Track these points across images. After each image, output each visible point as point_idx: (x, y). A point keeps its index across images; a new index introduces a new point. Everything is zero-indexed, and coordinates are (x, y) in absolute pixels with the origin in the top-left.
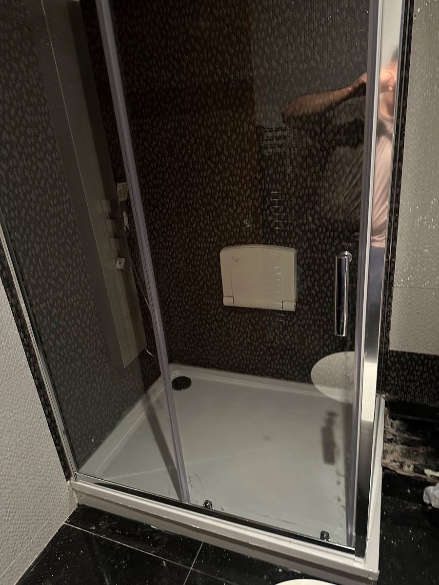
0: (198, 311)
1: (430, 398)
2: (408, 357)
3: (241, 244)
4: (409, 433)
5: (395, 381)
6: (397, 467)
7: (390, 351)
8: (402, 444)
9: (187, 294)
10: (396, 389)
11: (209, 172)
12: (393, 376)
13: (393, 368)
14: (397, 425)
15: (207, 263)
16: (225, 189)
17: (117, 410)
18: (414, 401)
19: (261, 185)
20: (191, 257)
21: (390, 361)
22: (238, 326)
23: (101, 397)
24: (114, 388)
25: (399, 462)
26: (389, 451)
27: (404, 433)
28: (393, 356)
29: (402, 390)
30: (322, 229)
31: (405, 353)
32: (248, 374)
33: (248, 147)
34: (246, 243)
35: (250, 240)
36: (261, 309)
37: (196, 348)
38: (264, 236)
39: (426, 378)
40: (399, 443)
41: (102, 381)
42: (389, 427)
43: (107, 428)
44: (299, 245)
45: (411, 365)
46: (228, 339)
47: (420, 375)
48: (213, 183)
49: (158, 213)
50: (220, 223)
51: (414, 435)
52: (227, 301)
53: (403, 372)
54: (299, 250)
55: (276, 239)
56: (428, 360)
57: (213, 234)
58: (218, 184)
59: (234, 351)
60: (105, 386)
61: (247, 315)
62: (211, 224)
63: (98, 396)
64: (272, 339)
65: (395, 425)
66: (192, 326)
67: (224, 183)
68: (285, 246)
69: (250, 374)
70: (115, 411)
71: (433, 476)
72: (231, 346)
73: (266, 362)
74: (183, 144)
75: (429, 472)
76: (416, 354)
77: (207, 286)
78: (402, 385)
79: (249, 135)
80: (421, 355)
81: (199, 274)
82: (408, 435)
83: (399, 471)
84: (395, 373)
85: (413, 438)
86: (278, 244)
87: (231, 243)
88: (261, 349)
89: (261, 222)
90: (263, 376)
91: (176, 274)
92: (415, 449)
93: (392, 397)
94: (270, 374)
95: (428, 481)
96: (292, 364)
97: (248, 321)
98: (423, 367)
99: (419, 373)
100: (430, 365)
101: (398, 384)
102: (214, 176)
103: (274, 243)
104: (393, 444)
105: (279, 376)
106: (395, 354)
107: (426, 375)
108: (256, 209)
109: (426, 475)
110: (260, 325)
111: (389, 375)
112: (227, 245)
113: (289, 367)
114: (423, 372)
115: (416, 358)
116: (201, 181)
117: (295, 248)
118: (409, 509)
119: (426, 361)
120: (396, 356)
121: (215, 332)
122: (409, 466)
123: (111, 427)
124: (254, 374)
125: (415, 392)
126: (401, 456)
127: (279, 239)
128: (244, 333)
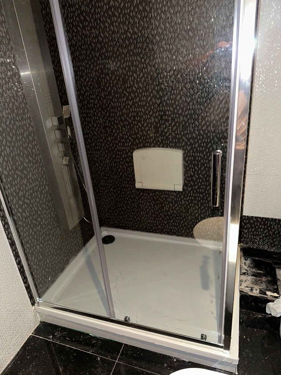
0: (119, 192)
1: (269, 246)
2: (255, 220)
3: (147, 147)
4: (256, 269)
5: (246, 235)
6: (249, 291)
7: (244, 216)
8: (252, 276)
9: (112, 181)
10: (247, 240)
11: (125, 99)
12: (245, 232)
13: (246, 227)
14: (248, 264)
15: (125, 160)
16: (136, 110)
17: (65, 259)
18: (258, 248)
19: (160, 108)
20: (114, 156)
21: (244, 223)
22: (145, 201)
23: (54, 250)
24: (63, 244)
25: (250, 287)
26: (244, 281)
27: (253, 269)
28: (245, 219)
29: (251, 241)
30: (200, 137)
31: (253, 217)
32: (152, 232)
33: (151, 82)
34: (150, 147)
35: (152, 145)
36: (160, 190)
37: (118, 217)
38: (162, 142)
39: (266, 233)
40: (250, 275)
41: (55, 239)
42: (243, 265)
43: (59, 271)
44: (185, 148)
45: (257, 225)
46: (139, 210)
47: (263, 231)
48: (127, 106)
49: (91, 126)
50: (133, 133)
51: (259, 270)
52: (138, 185)
53: (252, 229)
54: (185, 151)
55: (170, 144)
56: (268, 222)
57: (128, 141)
58: (131, 107)
59: (143, 218)
60: (57, 243)
61: (151, 194)
62: (127, 134)
63: (52, 250)
64: (168, 210)
65: (247, 264)
66: (115, 202)
67: (135, 106)
68: (176, 148)
69: (154, 233)
70: (64, 259)
71: (272, 296)
72: (141, 215)
73: (164, 225)
74: (107, 80)
75: (269, 293)
76: (260, 218)
77: (125, 175)
78: (251, 238)
79: (152, 74)
80: (263, 218)
81: (119, 167)
82: (255, 270)
83: (250, 293)
84: (247, 230)
85: (259, 271)
86: (171, 147)
87: (140, 147)
88: (161, 216)
89: (160, 132)
90: (162, 233)
91: (103, 168)
92: (260, 279)
93: (245, 246)
94: (166, 232)
95: (269, 299)
96: (181, 226)
97: (152, 198)
98: (265, 226)
99: (262, 230)
100: (268, 225)
101: (248, 237)
102: (128, 102)
103: (169, 146)
104: (247, 276)
105: (172, 233)
106: (246, 218)
107: (266, 231)
108: (157, 124)
109: (267, 295)
110: (160, 201)
111: (243, 231)
112: (138, 148)
113: (179, 227)
114: (264, 229)
115: (260, 220)
116: (120, 105)
117: (182, 150)
118: (257, 317)
119: (266, 222)
120: (247, 219)
121: (130, 205)
122: (256, 290)
123: (62, 270)
124: (156, 233)
125: (259, 242)
126: (251, 283)
127: (172, 144)
128: (149, 206)
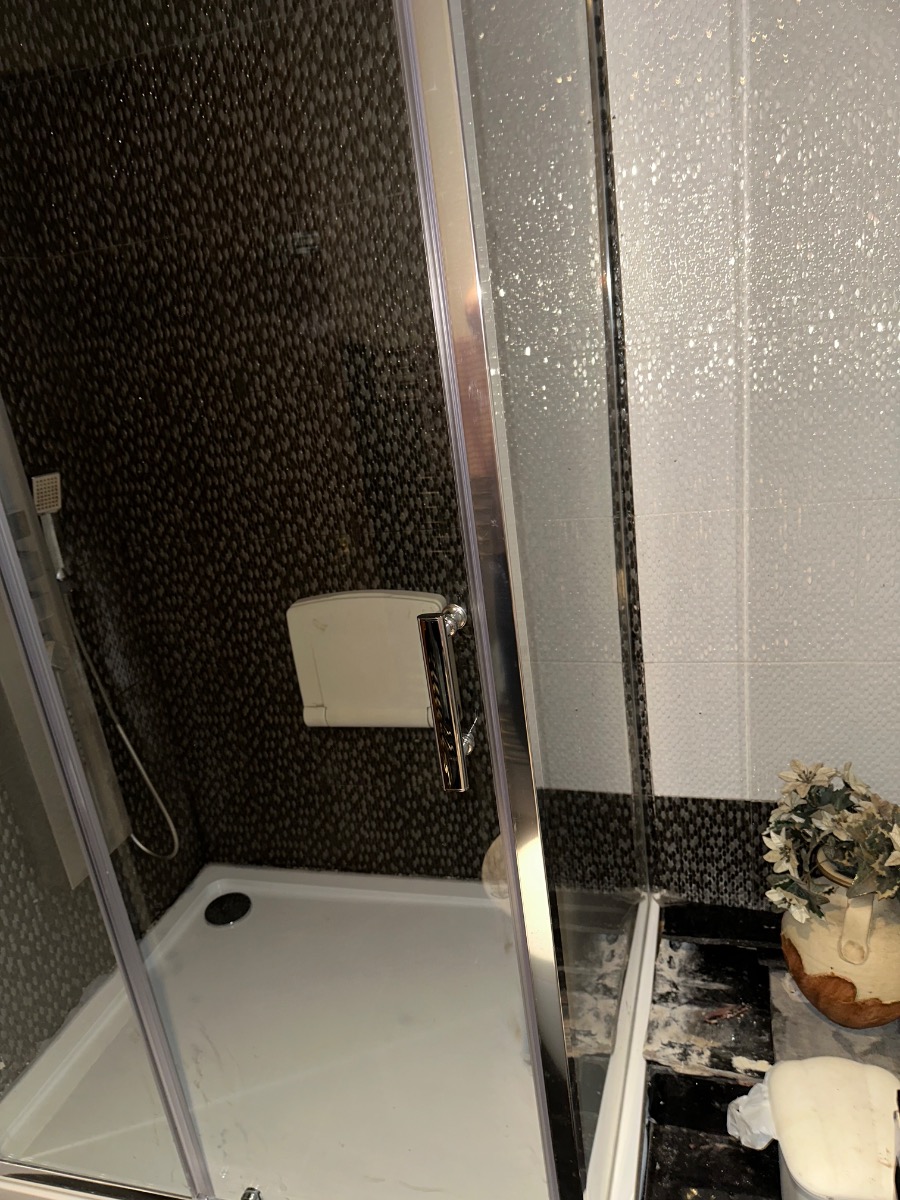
0: (256, 743)
1: (749, 893)
2: (694, 809)
3: (331, 591)
4: (705, 977)
5: (675, 862)
6: (675, 1059)
7: (657, 798)
8: (690, 1002)
9: (229, 707)
10: (679, 879)
11: (247, 444)
12: (670, 852)
13: (668, 835)
14: (680, 961)
15: (265, 637)
16: (285, 477)
18: (719, 903)
19: (357, 466)
20: (229, 624)
21: (660, 819)
22: (345, 768)
25: (681, 1046)
27: (694, 978)
28: (663, 807)
29: (691, 880)
31: (686, 800)
32: (376, 872)
33: (320, 389)
34: (340, 589)
35: (348, 583)
36: (389, 729)
37: (260, 826)
38: (376, 573)
39: (736, 850)
40: (683, 1000)
41: (19, 925)
42: (665, 966)
43: (41, 1031)
44: (449, 587)
45: (703, 825)
46: (326, 800)
47: (724, 846)
48: (257, 466)
49: (148, 534)
50: (282, 549)
51: (714, 981)
52: (312, 717)
53: (688, 841)
54: (451, 596)
55: (401, 577)
56: (735, 813)
57: (270, 573)
58: (269, 467)
59: (342, 825)
60: (31, 935)
61: (361, 744)
62: (263, 552)
64: (419, 792)
65: (676, 961)
66: (247, 776)
67: (282, 466)
68: (421, 590)
69: (382, 873)
70: (61, 988)
71: (751, 1071)
72: (336, 816)
73: (412, 843)
74: (186, 388)
75: (741, 1063)
76: (709, 801)
77: (271, 685)
78: (690, 869)
79: (321, 364)
80: (718, 801)
81: (250, 661)
82: (704, 980)
83: (681, 1069)
84: (674, 845)
85: (716, 986)
86: (408, 587)
87: (310, 590)
88: (399, 815)
89: (368, 543)
90: (408, 874)
91: (199, 666)
92: (715, 1011)
93: (676, 897)
94: (422, 870)
95: (741, 1083)
96: (465, 843)
97: (365, 757)
98: (727, 828)
99: (720, 841)
100: (739, 823)
101: (682, 868)
102: (258, 452)
103: (399, 586)
104: (671, 1005)
105: (441, 871)
106: (667, 804)
107: (735, 844)
108: (354, 515)
109: (733, 1069)
110: (390, 763)
111: (663, 849)
112: (304, 595)
113: (460, 850)
114: (728, 839)
115: (711, 810)
116: (232, 463)
117: (442, 595)
118: (711, 1149)
119: (731, 815)
120: (670, 808)
121: (296, 785)
122: (700, 1054)
123: (53, 1027)
124: (390, 872)
125: (718, 884)
126: (685, 1032)
127: (408, 577)
128: (359, 783)
